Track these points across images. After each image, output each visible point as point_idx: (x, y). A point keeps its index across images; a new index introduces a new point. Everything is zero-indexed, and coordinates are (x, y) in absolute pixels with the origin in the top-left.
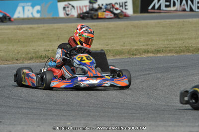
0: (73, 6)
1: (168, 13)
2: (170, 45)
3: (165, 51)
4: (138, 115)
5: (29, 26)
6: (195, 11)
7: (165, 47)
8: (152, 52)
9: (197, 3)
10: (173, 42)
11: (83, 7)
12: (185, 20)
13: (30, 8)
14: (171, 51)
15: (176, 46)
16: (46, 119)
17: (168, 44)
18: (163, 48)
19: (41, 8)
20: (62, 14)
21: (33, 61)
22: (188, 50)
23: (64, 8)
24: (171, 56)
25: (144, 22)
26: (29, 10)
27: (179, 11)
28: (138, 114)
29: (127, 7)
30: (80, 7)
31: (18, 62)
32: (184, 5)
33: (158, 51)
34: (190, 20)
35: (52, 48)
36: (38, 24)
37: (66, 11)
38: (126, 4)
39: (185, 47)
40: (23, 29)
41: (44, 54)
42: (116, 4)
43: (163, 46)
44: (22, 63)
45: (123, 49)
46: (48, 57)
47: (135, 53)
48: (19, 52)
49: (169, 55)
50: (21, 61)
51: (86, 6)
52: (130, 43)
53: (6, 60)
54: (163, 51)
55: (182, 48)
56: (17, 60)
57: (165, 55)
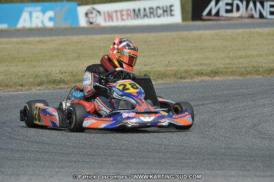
1: (229, 20)
2: (232, 64)
3: (226, 73)
5: (38, 39)
6: (266, 18)
7: (226, 68)
8: (208, 75)
9: (268, 6)
10: (236, 61)
11: (112, 12)
12: (252, 30)
13: (40, 14)
14: (233, 73)
15: (241, 66)
16: (62, 167)
17: (229, 64)
18: (223, 68)
19: (55, 14)
20: (83, 22)
21: (44, 87)
22: (257, 71)
23: (87, 14)
24: (233, 80)
25: (196, 33)
27: (245, 18)
28: (187, 159)
29: (173, 13)
30: (108, 13)
31: (23, 89)
32: (251, 10)
33: (216, 73)
34: (260, 30)
35: (70, 69)
36: (50, 36)
37: (89, 18)
38: (172, 8)
39: (253, 66)
40: (30, 43)
41: (58, 77)
42: (158, 9)
43: (223, 66)
44: (28, 90)
45: (167, 70)
46: (64, 82)
47: (183, 75)
48: (25, 75)
49: (231, 78)
50: (27, 87)
51: (116, 12)
52: (177, 62)
53: (7, 86)
54: (222, 73)
55: (248, 69)
56: (21, 85)
57: (225, 78)
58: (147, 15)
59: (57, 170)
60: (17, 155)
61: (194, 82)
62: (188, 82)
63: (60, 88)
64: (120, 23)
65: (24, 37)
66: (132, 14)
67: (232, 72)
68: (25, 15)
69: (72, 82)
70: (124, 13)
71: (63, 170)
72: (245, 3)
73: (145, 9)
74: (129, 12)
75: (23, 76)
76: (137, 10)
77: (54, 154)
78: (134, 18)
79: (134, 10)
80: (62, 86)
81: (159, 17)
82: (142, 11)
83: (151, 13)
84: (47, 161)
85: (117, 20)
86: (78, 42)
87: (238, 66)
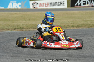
0: (37, 3)
1: (85, 7)
2: (85, 23)
3: (83, 26)
4: (68, 58)
5: (15, 13)
7: (83, 24)
8: (76, 27)
11: (42, 4)
12: (93, 11)
15: (88, 24)
16: (22, 59)
17: (84, 23)
18: (81, 25)
19: (21, 4)
20: (31, 7)
21: (16, 30)
23: (33, 4)
24: (85, 29)
25: (72, 12)
26: (15, 5)
27: (90, 7)
29: (64, 4)
30: (41, 4)
31: (9, 30)
32: (93, 4)
33: (79, 26)
35: (26, 24)
36: (19, 12)
37: (34, 6)
38: (64, 3)
39: (93, 24)
40: (12, 14)
41: (22, 26)
42: (59, 3)
43: (82, 24)
44: (11, 31)
45: (61, 25)
46: (24, 28)
47: (67, 27)
48: (10, 25)
49: (84, 28)
50: (10, 30)
51: (44, 3)
52: (65, 22)
53: (3, 29)
54: (81, 26)
55: (91, 25)
56: (8, 29)
57: (82, 28)
58: (55, 5)
59: (20, 60)
60: (6, 54)
61: (71, 29)
62: (69, 29)
63: (22, 31)
64: (45, 8)
65: (10, 12)
66: (49, 4)
67: (85, 26)
68: (10, 4)
69: (27, 28)
70: (46, 4)
71: (22, 60)
72: (90, 1)
73: (54, 3)
74: (48, 4)
75: (9, 26)
76: (51, 3)
77: (19, 54)
78: (50, 6)
79: (50, 3)
80: (23, 30)
81: (59, 6)
82: (53, 3)
83: (56, 4)
84: (16, 57)
85: (44, 6)
86: (29, 14)
87: (87, 24)
